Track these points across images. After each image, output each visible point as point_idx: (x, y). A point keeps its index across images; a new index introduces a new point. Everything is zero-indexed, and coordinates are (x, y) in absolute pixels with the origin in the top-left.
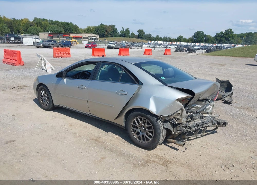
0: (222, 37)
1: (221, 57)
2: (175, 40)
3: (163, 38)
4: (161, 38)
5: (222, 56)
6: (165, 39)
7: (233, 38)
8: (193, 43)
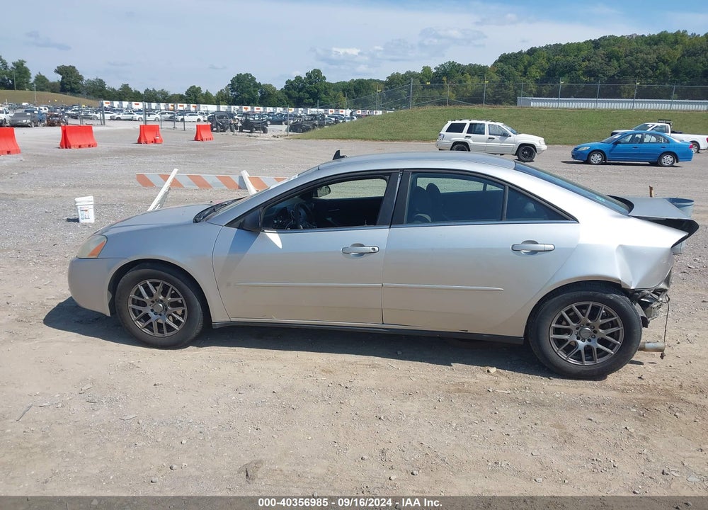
0: (301, 90)
1: (342, 141)
2: (180, 99)
3: (142, 92)
4: (139, 92)
5: (343, 139)
6: (150, 97)
7: (326, 93)
8: (232, 107)
